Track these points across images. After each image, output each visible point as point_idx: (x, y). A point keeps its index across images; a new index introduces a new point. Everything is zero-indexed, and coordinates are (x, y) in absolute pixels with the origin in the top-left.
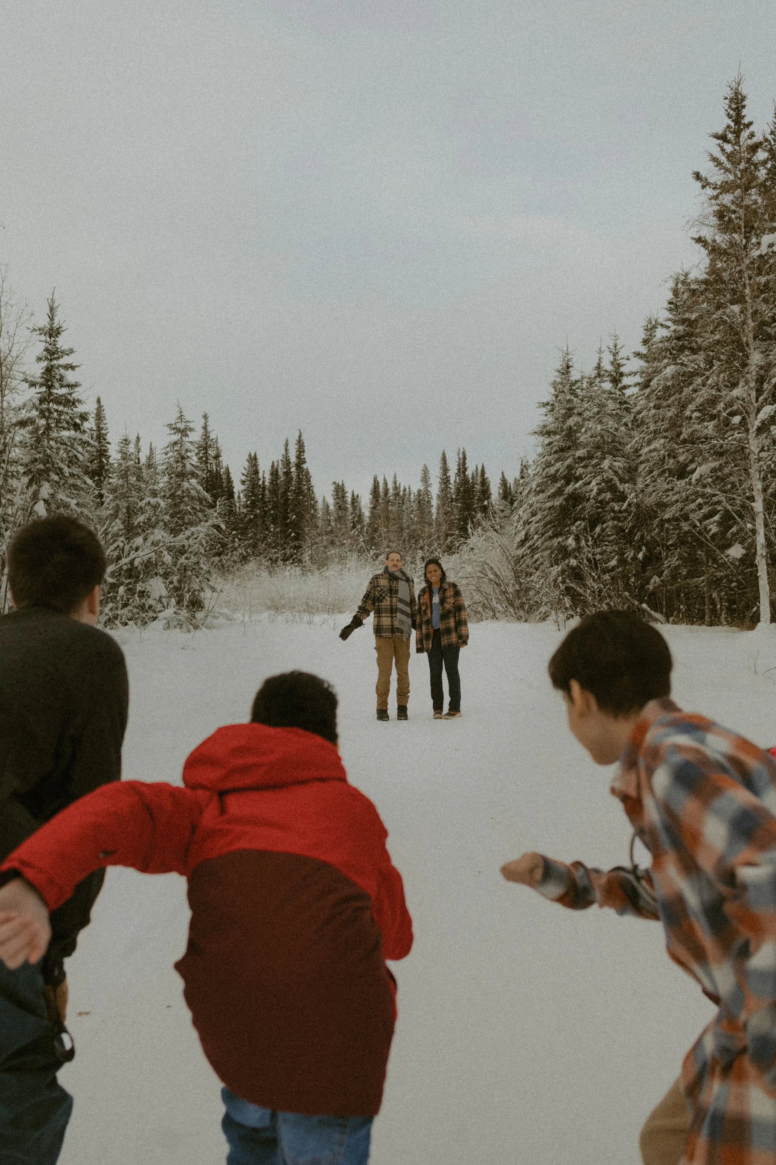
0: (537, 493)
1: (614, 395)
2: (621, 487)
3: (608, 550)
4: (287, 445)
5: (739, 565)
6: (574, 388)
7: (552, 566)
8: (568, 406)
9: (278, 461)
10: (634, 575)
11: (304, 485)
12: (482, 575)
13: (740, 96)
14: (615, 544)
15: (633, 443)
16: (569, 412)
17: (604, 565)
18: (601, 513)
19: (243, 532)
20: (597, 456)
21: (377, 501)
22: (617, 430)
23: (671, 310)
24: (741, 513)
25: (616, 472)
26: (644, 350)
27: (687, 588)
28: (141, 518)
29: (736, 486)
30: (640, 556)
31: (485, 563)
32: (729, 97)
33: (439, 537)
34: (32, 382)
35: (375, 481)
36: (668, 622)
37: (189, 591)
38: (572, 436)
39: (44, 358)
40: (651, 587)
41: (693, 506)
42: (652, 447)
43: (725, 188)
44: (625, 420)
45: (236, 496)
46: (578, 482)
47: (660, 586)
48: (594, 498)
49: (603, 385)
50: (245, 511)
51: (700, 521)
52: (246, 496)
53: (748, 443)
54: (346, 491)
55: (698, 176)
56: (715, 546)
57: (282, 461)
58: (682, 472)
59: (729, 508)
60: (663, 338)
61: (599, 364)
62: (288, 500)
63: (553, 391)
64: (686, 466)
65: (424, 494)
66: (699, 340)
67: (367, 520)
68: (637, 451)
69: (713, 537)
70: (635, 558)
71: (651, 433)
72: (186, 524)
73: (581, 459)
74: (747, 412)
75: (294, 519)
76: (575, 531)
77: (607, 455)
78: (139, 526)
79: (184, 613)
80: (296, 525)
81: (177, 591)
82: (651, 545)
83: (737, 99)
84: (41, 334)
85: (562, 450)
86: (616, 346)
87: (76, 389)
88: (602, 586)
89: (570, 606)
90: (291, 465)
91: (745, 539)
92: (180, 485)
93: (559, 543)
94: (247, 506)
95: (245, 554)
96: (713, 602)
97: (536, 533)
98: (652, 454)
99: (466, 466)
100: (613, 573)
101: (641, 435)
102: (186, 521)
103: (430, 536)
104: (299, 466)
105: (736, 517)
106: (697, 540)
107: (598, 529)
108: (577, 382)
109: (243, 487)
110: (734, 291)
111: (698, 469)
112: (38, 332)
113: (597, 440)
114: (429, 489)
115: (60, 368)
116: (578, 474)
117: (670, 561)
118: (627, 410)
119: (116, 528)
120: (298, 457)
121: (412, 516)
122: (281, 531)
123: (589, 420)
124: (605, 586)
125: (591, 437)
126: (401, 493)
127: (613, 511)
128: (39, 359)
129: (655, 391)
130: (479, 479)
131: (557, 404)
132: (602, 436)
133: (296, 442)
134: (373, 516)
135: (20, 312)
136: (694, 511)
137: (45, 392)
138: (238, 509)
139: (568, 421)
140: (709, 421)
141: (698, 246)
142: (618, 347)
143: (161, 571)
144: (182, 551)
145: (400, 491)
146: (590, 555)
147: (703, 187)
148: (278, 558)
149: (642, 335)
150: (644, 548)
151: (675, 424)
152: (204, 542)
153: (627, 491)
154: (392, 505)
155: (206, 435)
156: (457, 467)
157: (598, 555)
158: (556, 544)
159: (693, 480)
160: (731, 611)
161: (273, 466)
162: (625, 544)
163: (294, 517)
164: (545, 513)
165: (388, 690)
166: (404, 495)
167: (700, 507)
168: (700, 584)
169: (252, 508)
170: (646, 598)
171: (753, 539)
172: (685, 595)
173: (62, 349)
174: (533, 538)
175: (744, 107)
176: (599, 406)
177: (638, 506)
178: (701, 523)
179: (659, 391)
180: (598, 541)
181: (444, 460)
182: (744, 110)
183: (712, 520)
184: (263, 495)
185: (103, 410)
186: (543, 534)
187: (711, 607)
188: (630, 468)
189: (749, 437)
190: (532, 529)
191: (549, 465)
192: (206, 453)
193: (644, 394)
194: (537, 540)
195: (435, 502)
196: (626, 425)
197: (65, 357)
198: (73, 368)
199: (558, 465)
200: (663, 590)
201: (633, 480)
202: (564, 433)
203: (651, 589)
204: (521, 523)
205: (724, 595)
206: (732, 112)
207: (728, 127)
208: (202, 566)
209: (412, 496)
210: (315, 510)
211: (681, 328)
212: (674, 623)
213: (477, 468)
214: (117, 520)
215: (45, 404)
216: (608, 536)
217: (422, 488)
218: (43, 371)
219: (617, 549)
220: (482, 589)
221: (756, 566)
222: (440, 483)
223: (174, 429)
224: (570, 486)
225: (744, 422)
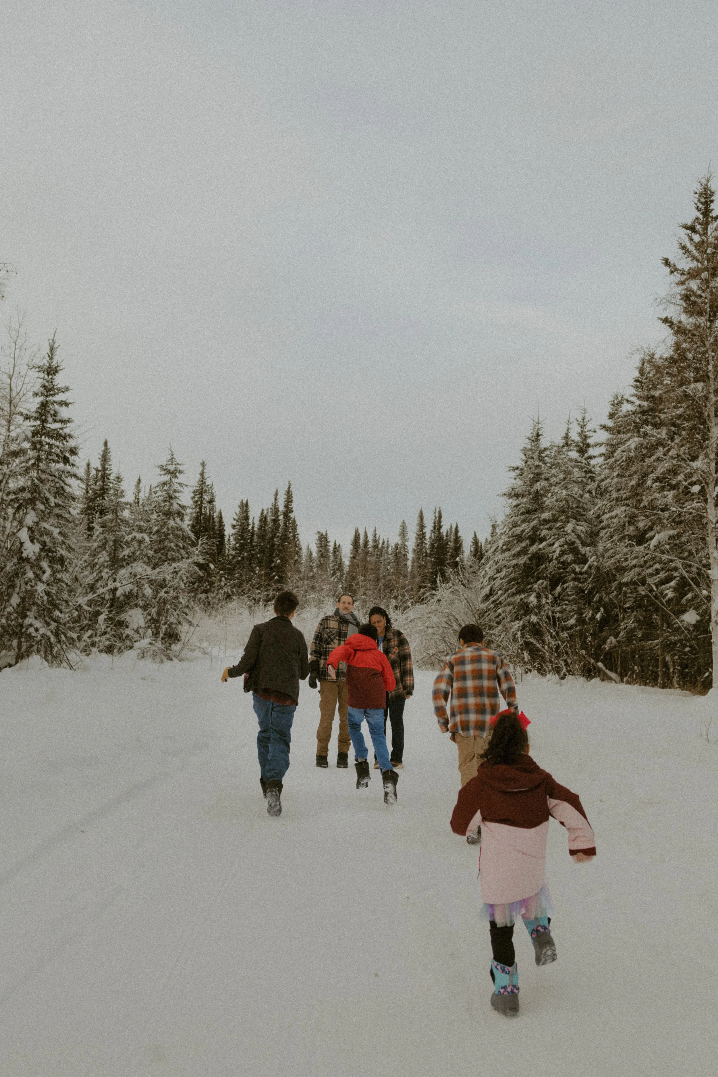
0: (503, 551)
1: (580, 464)
2: (583, 550)
3: (568, 609)
4: (276, 494)
5: (693, 630)
6: (542, 455)
7: (513, 621)
8: (536, 471)
9: (268, 509)
10: (591, 634)
11: (290, 533)
12: (447, 626)
13: (709, 192)
14: (575, 604)
15: (596, 509)
16: (537, 477)
17: (563, 623)
18: (563, 573)
19: (230, 572)
20: (561, 520)
21: (357, 551)
22: (581, 496)
23: (636, 387)
24: (697, 580)
25: (579, 537)
26: (610, 423)
27: (642, 650)
28: (127, 552)
29: (692, 554)
30: (598, 616)
31: (451, 614)
32: (698, 192)
33: (412, 589)
34: (27, 415)
35: (356, 533)
36: (622, 681)
37: (165, 624)
38: (538, 499)
39: (40, 394)
40: (607, 647)
41: (650, 571)
42: (613, 514)
43: (693, 274)
44: (589, 487)
45: (226, 539)
46: (542, 542)
47: (615, 646)
48: (556, 559)
49: (569, 453)
50: (234, 553)
51: (657, 586)
52: (235, 539)
53: (707, 512)
54: (329, 540)
55: (667, 262)
56: (670, 610)
57: (271, 509)
58: (641, 538)
59: (686, 575)
60: (628, 411)
61: (567, 434)
62: (274, 545)
63: (524, 457)
64: (645, 532)
65: (401, 548)
66: (663, 416)
67: (346, 569)
68: (599, 517)
69: (669, 601)
70: (593, 618)
71: (613, 500)
72: (169, 560)
73: (546, 521)
74: (706, 483)
75: (279, 564)
76: (537, 589)
77: (571, 519)
78: (123, 559)
79: (159, 645)
80: (280, 570)
81: (154, 623)
82: (609, 607)
83: (706, 194)
84: (39, 371)
85: (528, 512)
86: (583, 419)
87: (68, 425)
88: (560, 643)
89: (529, 660)
90: (279, 513)
91: (700, 606)
92: (166, 522)
93: (521, 599)
94: (236, 549)
95: (230, 592)
96: (666, 665)
97: (500, 589)
98: (613, 520)
99: (442, 524)
100: (572, 631)
101: (604, 503)
102: (169, 557)
103: (404, 587)
104: (286, 515)
105: (692, 583)
106: (653, 604)
107: (559, 589)
108: (545, 449)
109: (233, 531)
110: (697, 370)
111: (657, 535)
112: (37, 370)
113: (562, 504)
114: (406, 543)
115: (55, 404)
116: (542, 535)
117: (626, 623)
118: (592, 479)
119: (101, 560)
120: (286, 506)
121: (389, 567)
122: (265, 573)
123: (555, 486)
124: (563, 642)
125: (557, 501)
126: (380, 546)
127: (574, 572)
128: (36, 394)
129: (618, 461)
130: (453, 538)
131: (526, 469)
132: (567, 501)
133: (285, 492)
134: (352, 565)
135: (33, 354)
136: (651, 575)
137: (39, 425)
138: (227, 551)
139: (535, 485)
140: (669, 491)
141: (665, 327)
142: (586, 420)
143: (141, 603)
144: (163, 585)
145: (379, 543)
146: (550, 614)
147: (672, 272)
148: (260, 598)
149: (608, 409)
150: (602, 609)
151: (636, 493)
152: (185, 578)
153: (589, 554)
154: (370, 556)
155: (202, 481)
156: (433, 525)
157: (558, 613)
158: (519, 600)
159: (652, 546)
160: (683, 675)
161: (262, 514)
162: (584, 604)
163: (279, 561)
164: (510, 570)
165: (329, 736)
166: (383, 547)
167: (657, 572)
168: (655, 647)
169: (240, 550)
170: (602, 657)
171: (708, 606)
172: (640, 657)
173: (59, 386)
174: (497, 593)
175: (712, 201)
176: (565, 472)
177: (598, 568)
178: (657, 588)
179: (623, 462)
180: (557, 600)
181: (421, 517)
182: (712, 204)
183: (668, 585)
184: (252, 540)
185: (110, 452)
186: (506, 590)
187: (664, 669)
188: (592, 532)
189: (707, 507)
190: (497, 584)
191: (515, 525)
192: (201, 497)
193: (608, 463)
194: (501, 595)
195: (410, 556)
196: (590, 492)
197: (61, 394)
198: (66, 404)
199: (524, 526)
200: (618, 651)
201: (593, 544)
202: (531, 496)
203: (607, 649)
204: (487, 578)
205: (678, 659)
206: (701, 206)
207: (697, 219)
208: (181, 600)
209: (390, 549)
210: (299, 556)
211: (645, 404)
212: (628, 683)
213: (451, 527)
214: (104, 552)
215: (38, 437)
216: (568, 596)
217: (400, 542)
218: (39, 406)
219: (576, 609)
220: (447, 639)
221: (710, 633)
222: (416, 539)
223: (165, 470)
224: (535, 546)
225: (703, 492)
